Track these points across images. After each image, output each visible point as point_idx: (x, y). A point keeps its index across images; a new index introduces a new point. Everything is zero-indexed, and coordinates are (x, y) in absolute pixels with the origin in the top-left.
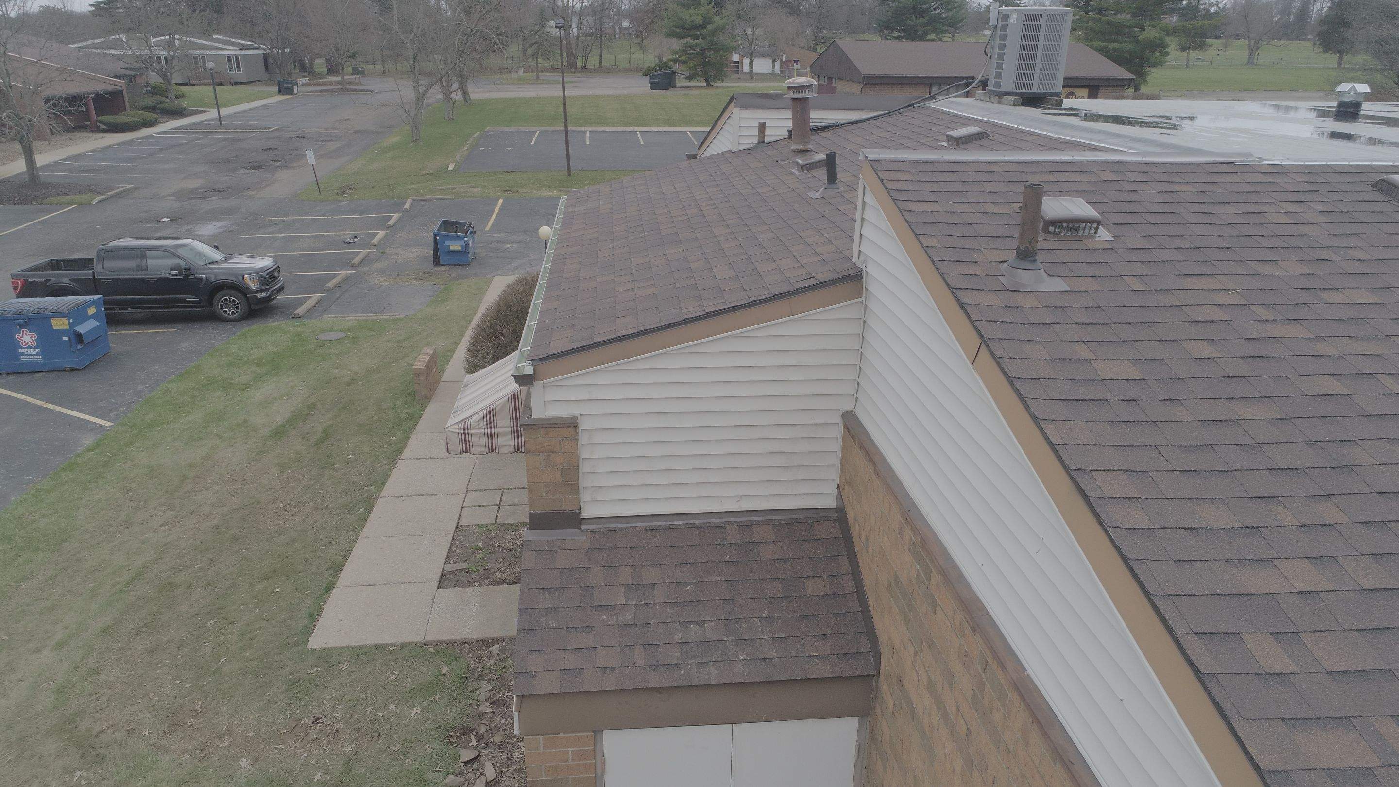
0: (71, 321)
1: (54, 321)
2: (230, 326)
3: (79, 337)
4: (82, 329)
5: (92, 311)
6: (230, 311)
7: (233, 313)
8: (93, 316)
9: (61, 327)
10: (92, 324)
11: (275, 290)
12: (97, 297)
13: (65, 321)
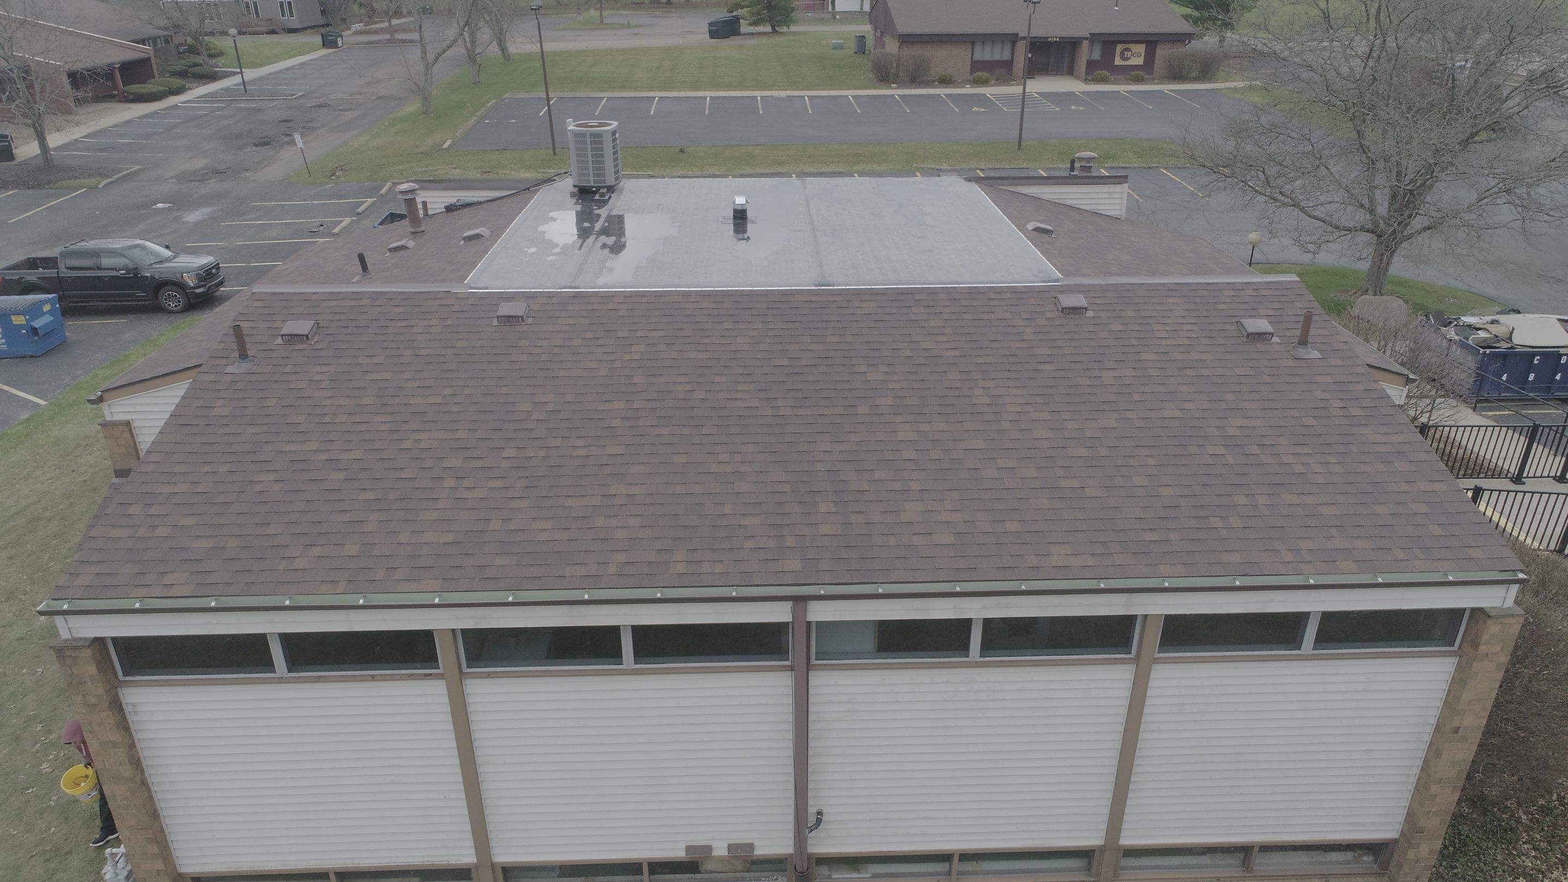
0: (27, 317)
1: (13, 318)
2: (172, 318)
3: (35, 331)
4: (37, 324)
5: (47, 308)
6: (173, 304)
7: (176, 306)
8: (47, 312)
9: (20, 323)
10: (47, 319)
11: (212, 285)
12: (50, 296)
13: (23, 318)
